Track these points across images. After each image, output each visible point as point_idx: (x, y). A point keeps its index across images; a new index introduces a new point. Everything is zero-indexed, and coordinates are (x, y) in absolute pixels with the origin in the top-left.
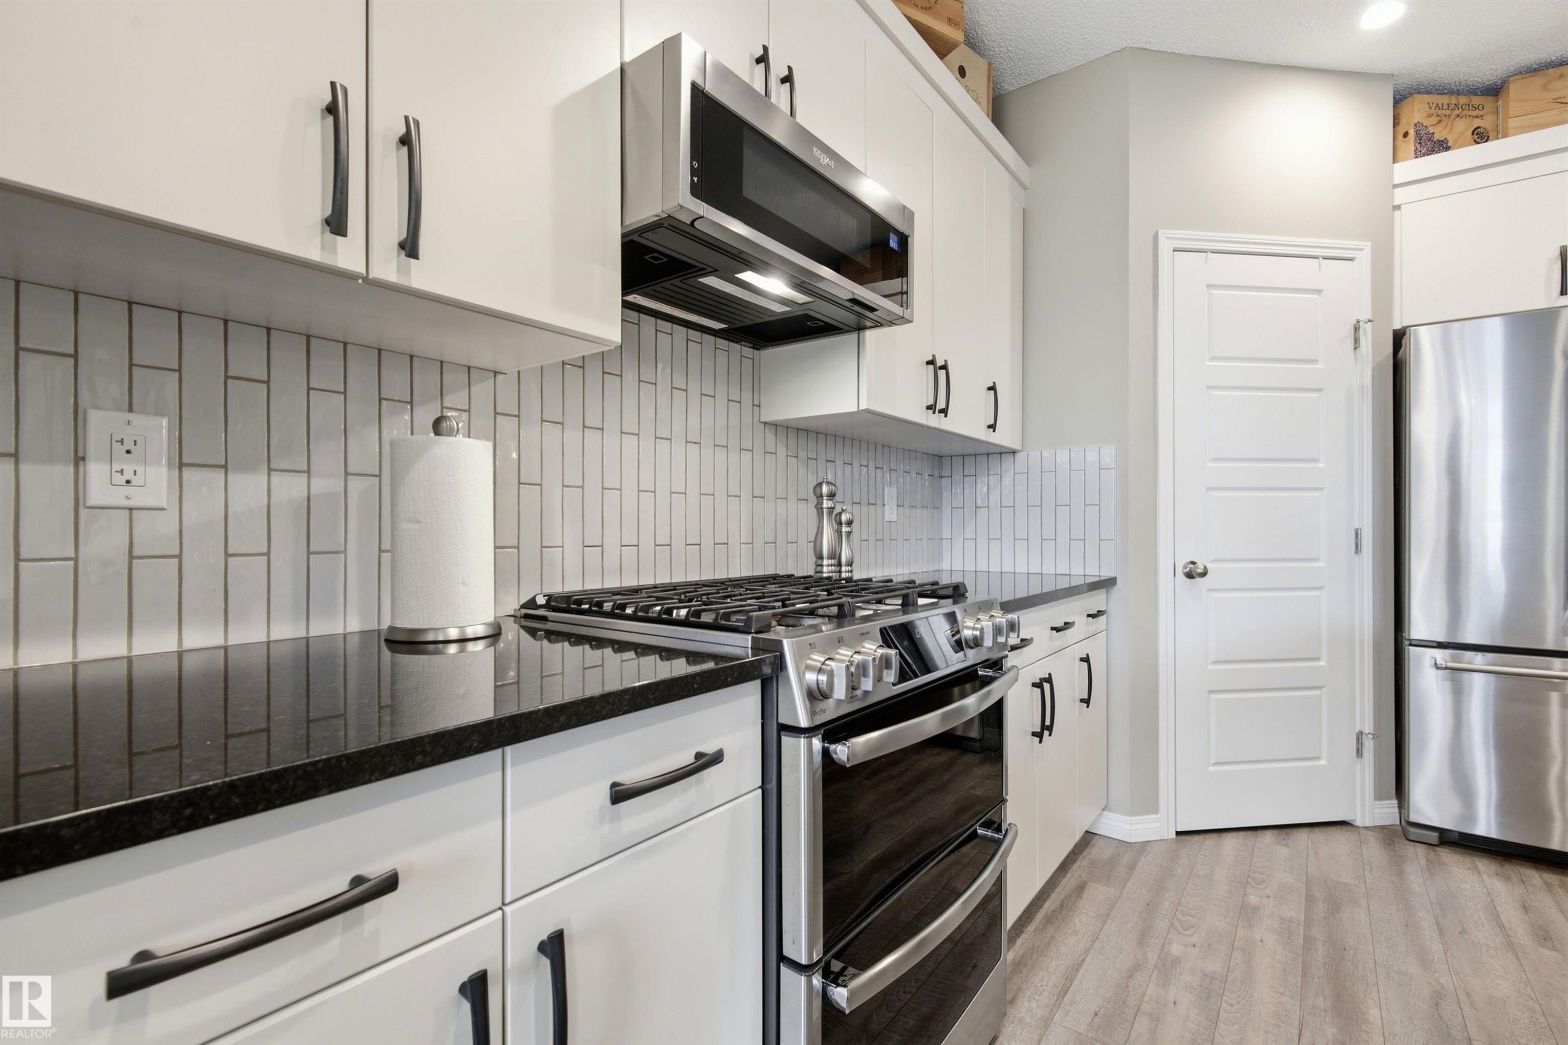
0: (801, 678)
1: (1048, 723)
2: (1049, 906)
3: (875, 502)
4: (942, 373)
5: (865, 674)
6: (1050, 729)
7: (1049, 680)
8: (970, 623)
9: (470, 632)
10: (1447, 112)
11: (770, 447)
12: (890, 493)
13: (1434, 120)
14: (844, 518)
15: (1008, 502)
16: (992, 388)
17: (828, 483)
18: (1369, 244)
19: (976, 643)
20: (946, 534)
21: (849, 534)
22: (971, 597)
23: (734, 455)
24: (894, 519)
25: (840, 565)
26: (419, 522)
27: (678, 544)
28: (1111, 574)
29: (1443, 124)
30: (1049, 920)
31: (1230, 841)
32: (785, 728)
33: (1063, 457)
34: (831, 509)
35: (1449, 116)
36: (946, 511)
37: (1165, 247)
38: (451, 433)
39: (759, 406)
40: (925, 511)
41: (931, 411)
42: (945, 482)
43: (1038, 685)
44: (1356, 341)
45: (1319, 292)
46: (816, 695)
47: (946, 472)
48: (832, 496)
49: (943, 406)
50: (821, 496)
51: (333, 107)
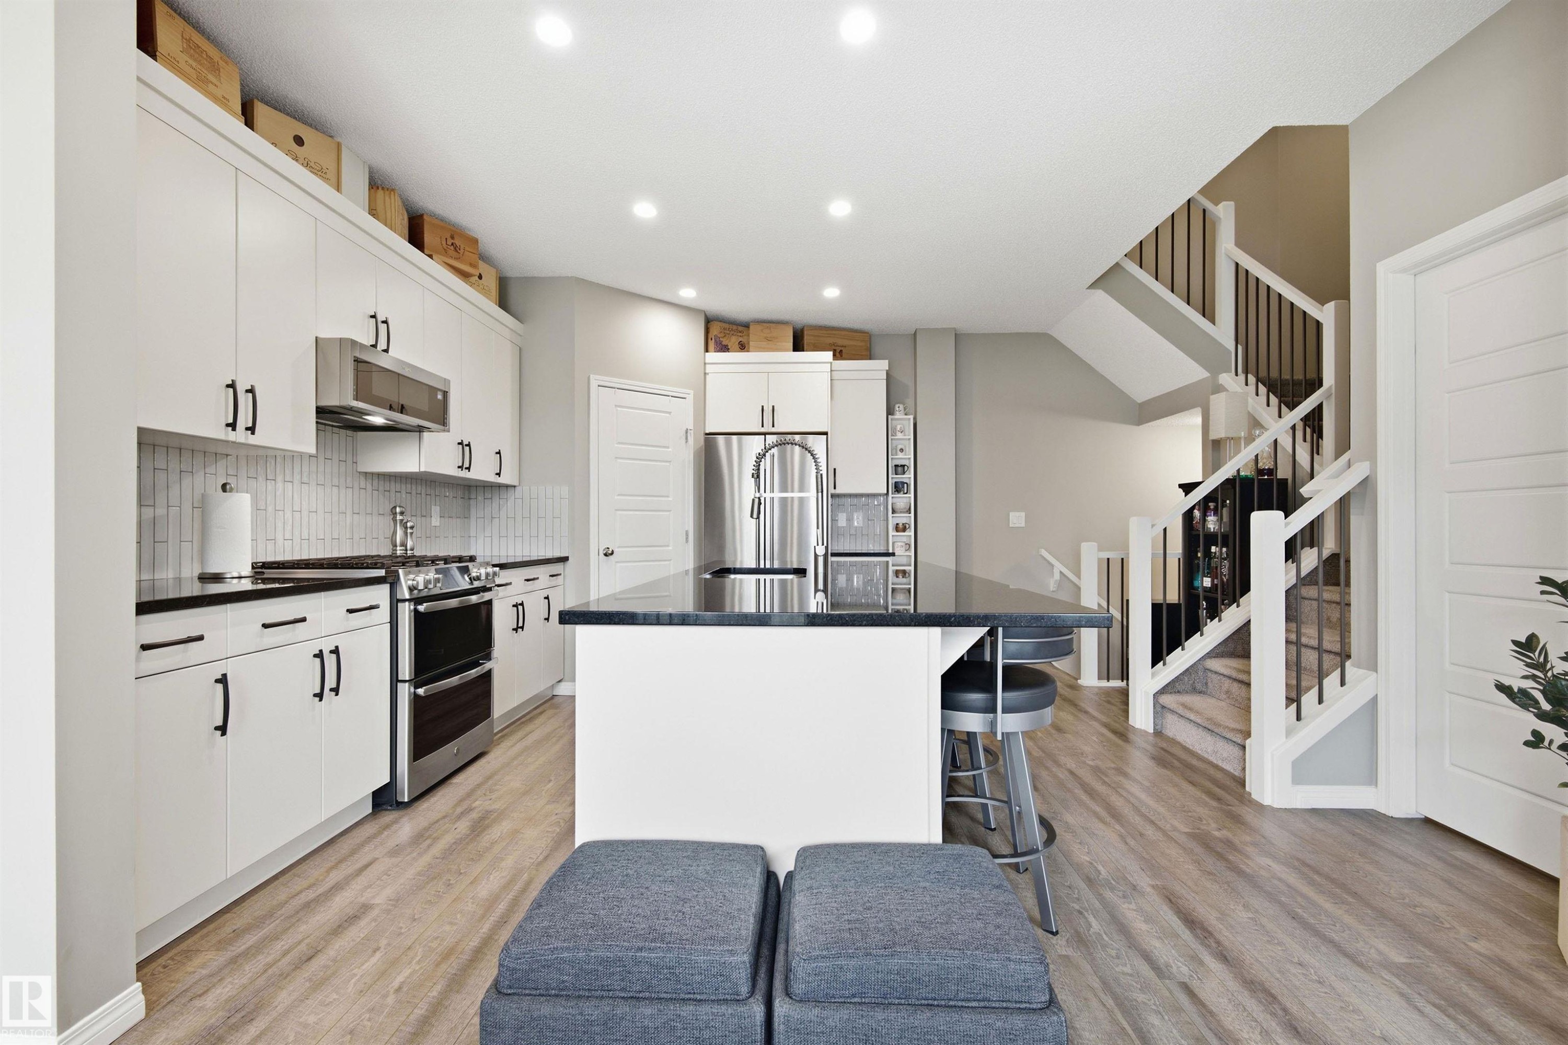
0: (406, 582)
1: (521, 624)
2: (523, 720)
3: (427, 515)
4: (467, 449)
5: (431, 584)
6: (522, 628)
7: (522, 604)
8: (475, 570)
9: (243, 574)
10: (728, 332)
11: (363, 485)
12: (436, 510)
13: (722, 335)
14: (409, 524)
15: (511, 515)
16: (499, 453)
17: (399, 506)
18: (693, 391)
19: (478, 578)
20: (473, 533)
21: (411, 534)
22: (478, 560)
23: (343, 491)
24: (438, 524)
25: (406, 550)
26: (225, 528)
27: (313, 538)
28: (566, 555)
29: (726, 337)
30: (523, 723)
32: (399, 601)
33: (542, 491)
34: (401, 521)
35: (729, 334)
36: (473, 520)
37: (594, 384)
38: (231, 490)
39: (356, 463)
40: (458, 520)
41: (460, 469)
42: (472, 502)
43: (516, 606)
44: (687, 438)
45: (670, 413)
46: (411, 589)
47: (473, 496)
48: (402, 513)
49: (468, 466)
50: (396, 513)
51: (232, 386)
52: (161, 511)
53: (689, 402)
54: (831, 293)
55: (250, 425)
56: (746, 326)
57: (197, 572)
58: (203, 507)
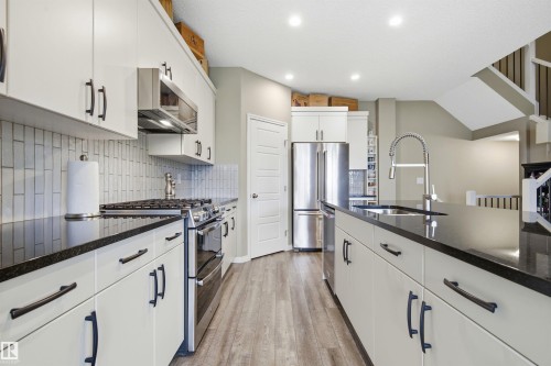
0: (193, 218)
3: (177, 178)
4: (199, 145)
9: (94, 214)
10: (301, 98)
11: (150, 162)
13: (298, 99)
14: (172, 183)
15: (211, 178)
16: (209, 148)
18: (286, 123)
20: (193, 187)
23: (142, 165)
24: (180, 183)
25: (172, 196)
28: (237, 197)
29: (300, 100)
31: (262, 259)
32: (190, 228)
33: (225, 168)
34: (170, 181)
36: (193, 181)
37: (248, 118)
39: (147, 150)
40: (187, 181)
41: (196, 155)
42: (193, 173)
43: (225, 224)
44: (285, 144)
45: (279, 133)
47: (193, 170)
49: (200, 154)
50: (167, 177)
51: (90, 84)
52: (39, 173)
53: (286, 128)
54: (355, 77)
55: (101, 113)
56: (308, 96)
57: (63, 213)
58: (67, 171)
